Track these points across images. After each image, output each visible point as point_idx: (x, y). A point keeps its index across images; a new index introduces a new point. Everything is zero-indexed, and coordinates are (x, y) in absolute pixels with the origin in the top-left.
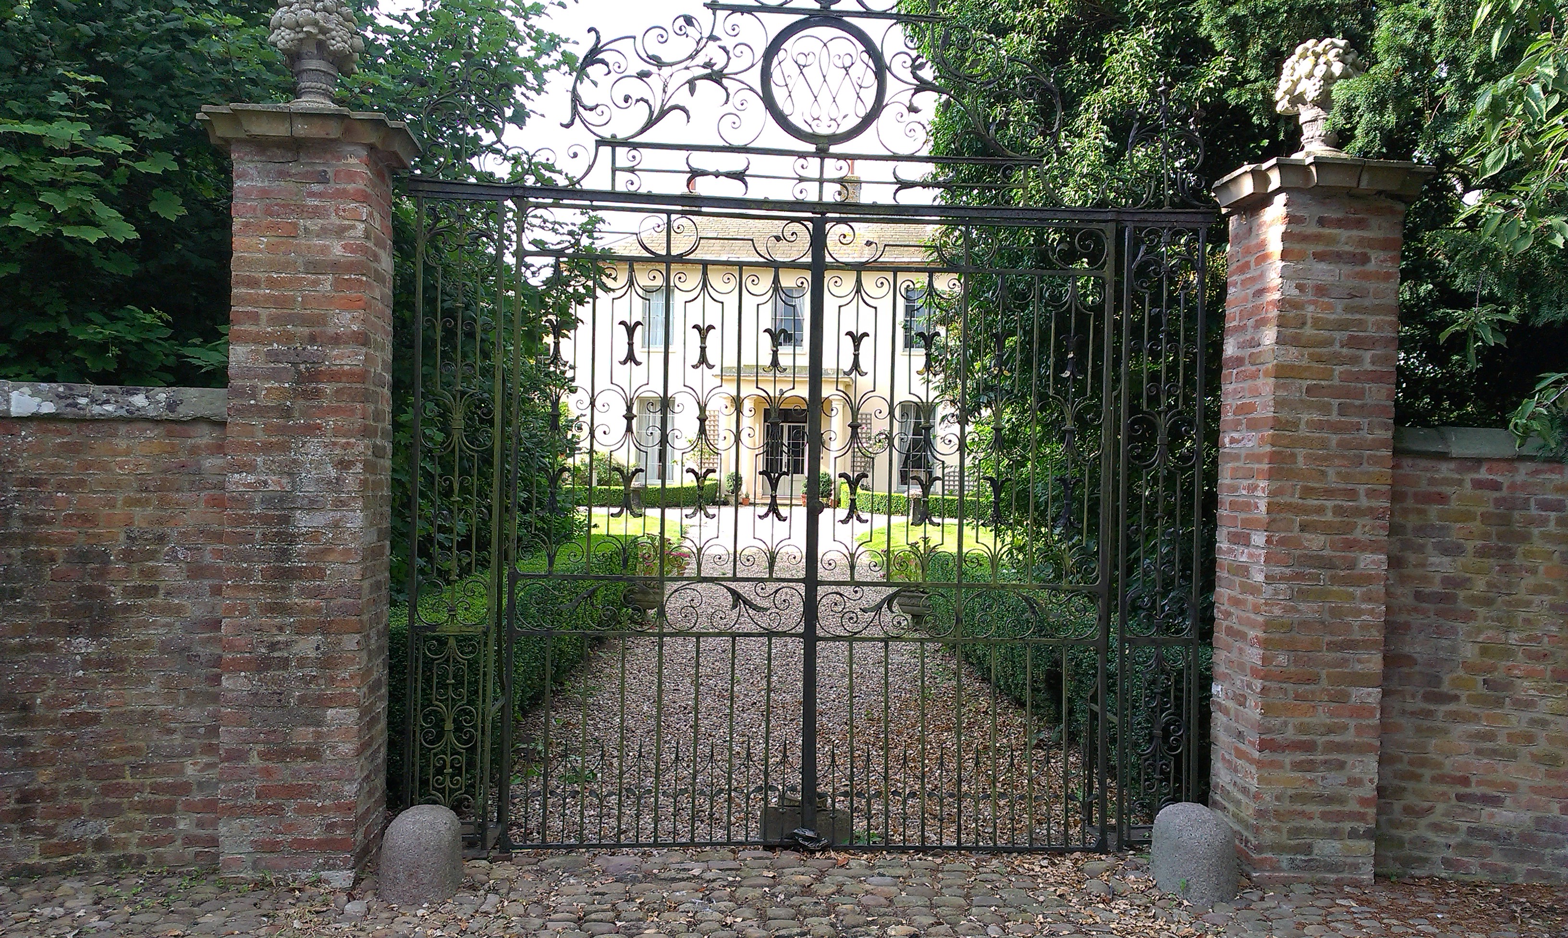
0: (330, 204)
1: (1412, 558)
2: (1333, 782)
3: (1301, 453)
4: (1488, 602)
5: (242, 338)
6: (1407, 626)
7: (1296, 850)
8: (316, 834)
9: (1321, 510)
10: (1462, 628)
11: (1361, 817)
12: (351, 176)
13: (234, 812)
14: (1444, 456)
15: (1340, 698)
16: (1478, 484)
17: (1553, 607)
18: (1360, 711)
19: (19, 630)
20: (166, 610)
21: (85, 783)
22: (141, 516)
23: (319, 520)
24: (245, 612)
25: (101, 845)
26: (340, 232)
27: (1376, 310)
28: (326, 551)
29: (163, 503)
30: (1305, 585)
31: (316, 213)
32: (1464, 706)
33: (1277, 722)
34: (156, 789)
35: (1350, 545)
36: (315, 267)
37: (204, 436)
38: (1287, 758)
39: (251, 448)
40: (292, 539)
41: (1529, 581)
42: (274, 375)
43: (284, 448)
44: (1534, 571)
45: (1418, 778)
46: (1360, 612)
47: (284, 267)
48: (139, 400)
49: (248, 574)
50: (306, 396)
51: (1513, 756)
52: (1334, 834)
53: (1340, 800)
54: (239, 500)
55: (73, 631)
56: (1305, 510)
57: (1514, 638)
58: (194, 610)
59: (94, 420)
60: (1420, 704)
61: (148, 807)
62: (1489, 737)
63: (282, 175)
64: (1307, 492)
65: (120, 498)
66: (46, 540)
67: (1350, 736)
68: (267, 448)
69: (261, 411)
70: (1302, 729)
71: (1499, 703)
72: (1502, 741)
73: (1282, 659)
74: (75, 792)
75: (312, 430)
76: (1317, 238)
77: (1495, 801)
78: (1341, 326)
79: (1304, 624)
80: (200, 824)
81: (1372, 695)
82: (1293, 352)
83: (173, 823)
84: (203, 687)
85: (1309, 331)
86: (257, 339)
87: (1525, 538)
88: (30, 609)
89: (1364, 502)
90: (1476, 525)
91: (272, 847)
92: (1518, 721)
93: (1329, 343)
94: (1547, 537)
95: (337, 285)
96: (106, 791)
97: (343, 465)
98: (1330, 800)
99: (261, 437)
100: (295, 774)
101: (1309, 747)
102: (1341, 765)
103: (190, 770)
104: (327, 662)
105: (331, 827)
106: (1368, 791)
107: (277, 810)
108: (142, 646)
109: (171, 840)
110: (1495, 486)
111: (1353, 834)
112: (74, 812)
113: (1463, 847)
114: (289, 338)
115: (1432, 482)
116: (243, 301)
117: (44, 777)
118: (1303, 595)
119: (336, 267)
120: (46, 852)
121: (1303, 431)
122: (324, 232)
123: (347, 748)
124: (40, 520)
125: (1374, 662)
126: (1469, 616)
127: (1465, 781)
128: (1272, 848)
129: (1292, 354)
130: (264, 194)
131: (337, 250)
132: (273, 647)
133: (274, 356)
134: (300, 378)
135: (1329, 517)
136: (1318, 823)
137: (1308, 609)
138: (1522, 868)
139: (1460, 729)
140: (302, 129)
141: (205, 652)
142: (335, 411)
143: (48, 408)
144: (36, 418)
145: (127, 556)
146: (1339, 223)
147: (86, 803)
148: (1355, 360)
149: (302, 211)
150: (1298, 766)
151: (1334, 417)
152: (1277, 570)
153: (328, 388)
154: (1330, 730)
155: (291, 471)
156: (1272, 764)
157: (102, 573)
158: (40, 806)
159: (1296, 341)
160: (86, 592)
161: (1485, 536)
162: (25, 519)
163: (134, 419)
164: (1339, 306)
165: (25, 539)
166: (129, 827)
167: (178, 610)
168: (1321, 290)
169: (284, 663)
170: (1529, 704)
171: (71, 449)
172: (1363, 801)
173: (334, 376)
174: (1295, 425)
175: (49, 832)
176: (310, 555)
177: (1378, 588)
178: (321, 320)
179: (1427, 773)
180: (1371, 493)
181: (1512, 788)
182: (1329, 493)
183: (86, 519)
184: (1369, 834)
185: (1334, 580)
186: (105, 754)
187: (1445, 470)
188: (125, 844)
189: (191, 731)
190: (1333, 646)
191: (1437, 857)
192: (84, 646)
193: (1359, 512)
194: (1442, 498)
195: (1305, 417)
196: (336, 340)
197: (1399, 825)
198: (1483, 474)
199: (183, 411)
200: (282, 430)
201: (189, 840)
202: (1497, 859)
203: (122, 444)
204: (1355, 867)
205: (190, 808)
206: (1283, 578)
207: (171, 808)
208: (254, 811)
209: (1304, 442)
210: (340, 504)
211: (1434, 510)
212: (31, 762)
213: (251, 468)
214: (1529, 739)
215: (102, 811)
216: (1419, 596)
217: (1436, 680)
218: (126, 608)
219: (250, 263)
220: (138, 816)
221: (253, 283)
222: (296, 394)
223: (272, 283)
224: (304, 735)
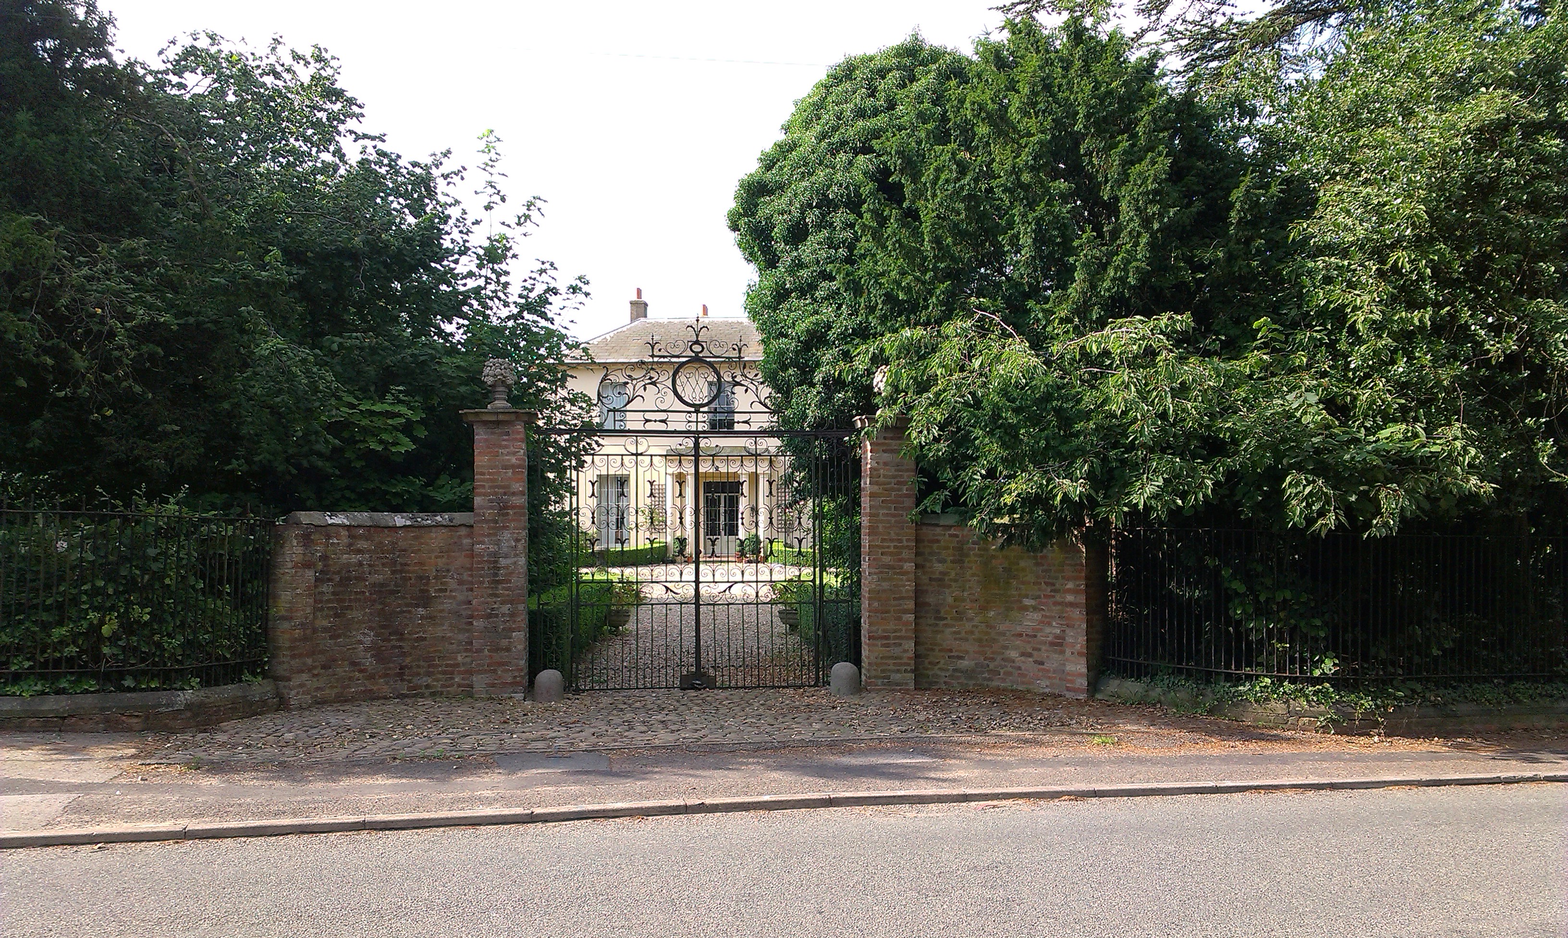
0: (511, 443)
1: (928, 564)
2: (897, 651)
3: (880, 525)
4: (956, 581)
5: (480, 495)
6: (927, 591)
7: (884, 678)
8: (509, 680)
9: (888, 547)
10: (947, 591)
11: (909, 664)
12: (519, 433)
13: (479, 672)
14: (937, 525)
15: (899, 619)
16: (950, 535)
17: (978, 582)
18: (907, 623)
19: (399, 605)
20: (450, 597)
21: (422, 663)
22: (441, 562)
23: (508, 561)
24: (482, 597)
25: (428, 687)
26: (514, 453)
27: (907, 470)
28: (511, 573)
29: (449, 557)
30: (884, 575)
31: (506, 447)
32: (949, 621)
33: (874, 628)
34: (447, 665)
35: (900, 560)
36: (506, 467)
37: (463, 531)
38: (879, 643)
39: (483, 535)
40: (499, 569)
41: (970, 572)
42: (491, 508)
43: (495, 535)
44: (971, 568)
45: (933, 650)
46: (905, 586)
47: (496, 467)
48: (439, 518)
49: (483, 582)
50: (503, 515)
51: (967, 640)
52: (898, 671)
53: (901, 658)
54: (480, 555)
55: (417, 606)
56: (883, 547)
57: (966, 594)
58: (460, 597)
59: (424, 527)
60: (932, 621)
61: (444, 673)
62: (959, 633)
63: (492, 433)
64: (883, 540)
65: (433, 556)
66: (409, 572)
67: (903, 633)
68: (489, 535)
69: (486, 521)
70: (884, 631)
71: (961, 619)
72: (963, 635)
73: (876, 604)
74: (418, 666)
75: (505, 528)
76: (883, 444)
77: (961, 658)
78: (894, 477)
79: (884, 591)
80: (463, 679)
81: (911, 617)
82: (876, 487)
83: (453, 678)
84: (465, 626)
85: (882, 479)
86: (484, 495)
87: (968, 555)
88: (403, 598)
89: (905, 543)
90: (950, 551)
91: (493, 685)
92: (968, 626)
93: (890, 483)
94: (975, 555)
95: (513, 473)
96: (429, 666)
97: (517, 540)
98: (896, 658)
99: (486, 532)
100: (501, 657)
101: (887, 638)
102: (900, 645)
103: (459, 658)
104: (512, 615)
105: (515, 677)
106: (911, 654)
107: (495, 671)
108: (442, 611)
109: (452, 685)
110: (956, 536)
111: (906, 671)
112: (418, 674)
113: (951, 676)
114: (495, 494)
115: (934, 535)
116: (479, 481)
117: (408, 660)
118: (884, 580)
119: (513, 467)
120: (409, 689)
121: (881, 517)
122: (508, 454)
123: (520, 647)
124: (406, 564)
125: (911, 605)
126: (950, 586)
127: (951, 651)
128: (875, 677)
129: (876, 488)
130: (486, 440)
131: (514, 460)
132: (493, 609)
133: (491, 501)
134: (501, 509)
135: (892, 549)
136: (891, 667)
137: (885, 585)
138: (972, 682)
139: (948, 631)
140: (501, 417)
141: (464, 613)
142: (514, 520)
143: (408, 523)
144: (405, 526)
145: (436, 578)
146: (892, 439)
147: (422, 671)
148: (899, 490)
149: (501, 446)
150: (883, 645)
151: (893, 511)
152: (873, 570)
153: (511, 512)
154: (895, 631)
155: (498, 543)
156: (874, 645)
157: (427, 584)
158: (407, 671)
159: (877, 483)
160: (422, 591)
161: (954, 555)
162: (401, 564)
163: (438, 526)
164: (893, 469)
165: (401, 572)
166: (438, 680)
167: (454, 597)
168: (885, 464)
169: (497, 616)
170: (972, 619)
171: (416, 538)
172: (909, 658)
173: (513, 507)
174: (878, 515)
175: (410, 681)
176: (506, 575)
177: (912, 576)
178: (508, 487)
179: (937, 648)
180: (908, 540)
181: (967, 652)
182: (892, 540)
183: (421, 564)
184: (912, 671)
185: (895, 573)
186: (429, 652)
187: (938, 530)
188: (436, 686)
189: (460, 643)
190: (895, 599)
191: (942, 681)
192: (421, 611)
193: (903, 547)
194: (938, 541)
195: (881, 512)
196: (514, 494)
197: (927, 669)
198: (952, 532)
199: (456, 522)
200: (493, 528)
201: (459, 686)
202: (963, 680)
203: (433, 535)
204: (907, 684)
205: (460, 673)
206: (875, 574)
207: (452, 673)
208: (486, 672)
209: (881, 521)
210: (516, 555)
211: (935, 545)
212: (404, 654)
213: (483, 543)
214: (972, 633)
215: (429, 674)
216: (930, 579)
217: (938, 612)
218: (435, 597)
219: (482, 466)
220: (440, 676)
221: (483, 474)
222: (499, 514)
223: (489, 474)
224: (504, 643)
